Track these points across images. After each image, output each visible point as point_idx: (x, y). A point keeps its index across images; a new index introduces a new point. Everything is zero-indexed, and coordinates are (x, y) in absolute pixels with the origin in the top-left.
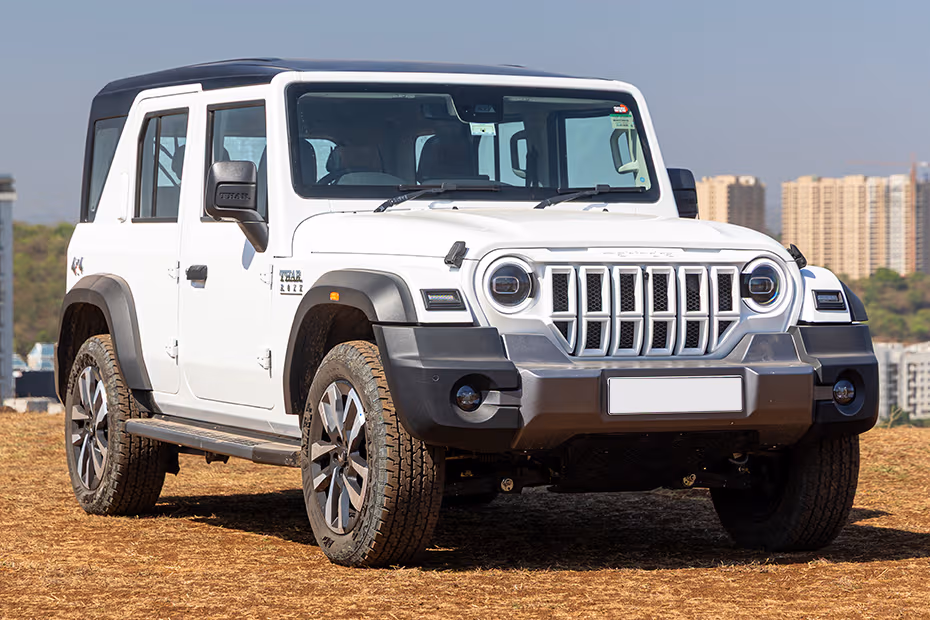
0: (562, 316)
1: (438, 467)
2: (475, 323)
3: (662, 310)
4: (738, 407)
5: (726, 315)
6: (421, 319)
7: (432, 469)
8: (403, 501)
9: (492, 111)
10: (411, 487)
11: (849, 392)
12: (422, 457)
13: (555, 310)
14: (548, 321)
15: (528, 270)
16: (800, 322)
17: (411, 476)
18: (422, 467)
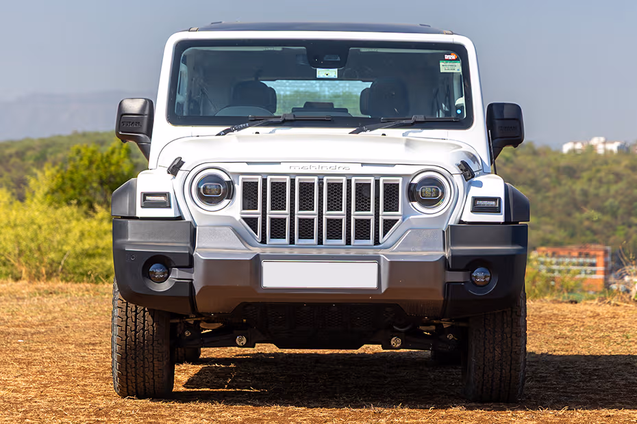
0: (251, 213)
1: (157, 324)
2: (180, 218)
3: (338, 210)
4: (374, 285)
5: (390, 215)
6: (138, 215)
7: (152, 325)
8: (130, 349)
9: (339, 59)
10: (136, 338)
11: (486, 277)
12: (144, 316)
13: (244, 209)
14: (238, 217)
15: (226, 178)
16: (461, 222)
17: (135, 330)
18: (144, 323)
